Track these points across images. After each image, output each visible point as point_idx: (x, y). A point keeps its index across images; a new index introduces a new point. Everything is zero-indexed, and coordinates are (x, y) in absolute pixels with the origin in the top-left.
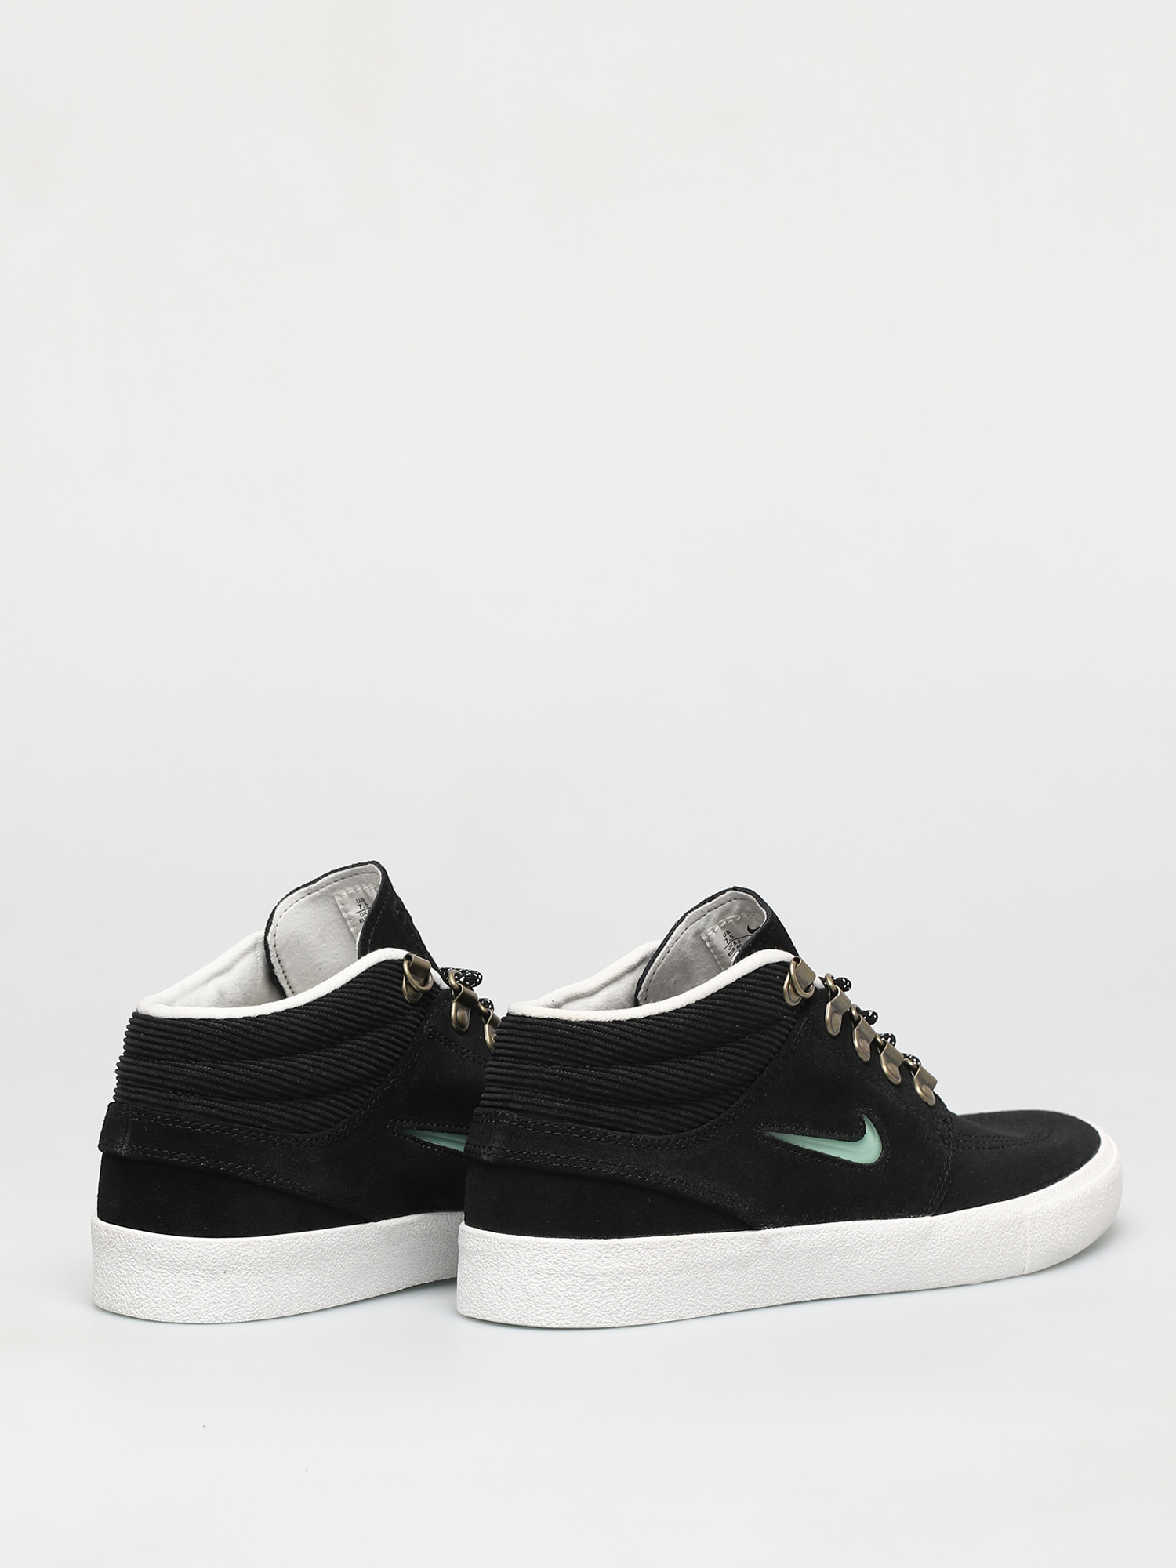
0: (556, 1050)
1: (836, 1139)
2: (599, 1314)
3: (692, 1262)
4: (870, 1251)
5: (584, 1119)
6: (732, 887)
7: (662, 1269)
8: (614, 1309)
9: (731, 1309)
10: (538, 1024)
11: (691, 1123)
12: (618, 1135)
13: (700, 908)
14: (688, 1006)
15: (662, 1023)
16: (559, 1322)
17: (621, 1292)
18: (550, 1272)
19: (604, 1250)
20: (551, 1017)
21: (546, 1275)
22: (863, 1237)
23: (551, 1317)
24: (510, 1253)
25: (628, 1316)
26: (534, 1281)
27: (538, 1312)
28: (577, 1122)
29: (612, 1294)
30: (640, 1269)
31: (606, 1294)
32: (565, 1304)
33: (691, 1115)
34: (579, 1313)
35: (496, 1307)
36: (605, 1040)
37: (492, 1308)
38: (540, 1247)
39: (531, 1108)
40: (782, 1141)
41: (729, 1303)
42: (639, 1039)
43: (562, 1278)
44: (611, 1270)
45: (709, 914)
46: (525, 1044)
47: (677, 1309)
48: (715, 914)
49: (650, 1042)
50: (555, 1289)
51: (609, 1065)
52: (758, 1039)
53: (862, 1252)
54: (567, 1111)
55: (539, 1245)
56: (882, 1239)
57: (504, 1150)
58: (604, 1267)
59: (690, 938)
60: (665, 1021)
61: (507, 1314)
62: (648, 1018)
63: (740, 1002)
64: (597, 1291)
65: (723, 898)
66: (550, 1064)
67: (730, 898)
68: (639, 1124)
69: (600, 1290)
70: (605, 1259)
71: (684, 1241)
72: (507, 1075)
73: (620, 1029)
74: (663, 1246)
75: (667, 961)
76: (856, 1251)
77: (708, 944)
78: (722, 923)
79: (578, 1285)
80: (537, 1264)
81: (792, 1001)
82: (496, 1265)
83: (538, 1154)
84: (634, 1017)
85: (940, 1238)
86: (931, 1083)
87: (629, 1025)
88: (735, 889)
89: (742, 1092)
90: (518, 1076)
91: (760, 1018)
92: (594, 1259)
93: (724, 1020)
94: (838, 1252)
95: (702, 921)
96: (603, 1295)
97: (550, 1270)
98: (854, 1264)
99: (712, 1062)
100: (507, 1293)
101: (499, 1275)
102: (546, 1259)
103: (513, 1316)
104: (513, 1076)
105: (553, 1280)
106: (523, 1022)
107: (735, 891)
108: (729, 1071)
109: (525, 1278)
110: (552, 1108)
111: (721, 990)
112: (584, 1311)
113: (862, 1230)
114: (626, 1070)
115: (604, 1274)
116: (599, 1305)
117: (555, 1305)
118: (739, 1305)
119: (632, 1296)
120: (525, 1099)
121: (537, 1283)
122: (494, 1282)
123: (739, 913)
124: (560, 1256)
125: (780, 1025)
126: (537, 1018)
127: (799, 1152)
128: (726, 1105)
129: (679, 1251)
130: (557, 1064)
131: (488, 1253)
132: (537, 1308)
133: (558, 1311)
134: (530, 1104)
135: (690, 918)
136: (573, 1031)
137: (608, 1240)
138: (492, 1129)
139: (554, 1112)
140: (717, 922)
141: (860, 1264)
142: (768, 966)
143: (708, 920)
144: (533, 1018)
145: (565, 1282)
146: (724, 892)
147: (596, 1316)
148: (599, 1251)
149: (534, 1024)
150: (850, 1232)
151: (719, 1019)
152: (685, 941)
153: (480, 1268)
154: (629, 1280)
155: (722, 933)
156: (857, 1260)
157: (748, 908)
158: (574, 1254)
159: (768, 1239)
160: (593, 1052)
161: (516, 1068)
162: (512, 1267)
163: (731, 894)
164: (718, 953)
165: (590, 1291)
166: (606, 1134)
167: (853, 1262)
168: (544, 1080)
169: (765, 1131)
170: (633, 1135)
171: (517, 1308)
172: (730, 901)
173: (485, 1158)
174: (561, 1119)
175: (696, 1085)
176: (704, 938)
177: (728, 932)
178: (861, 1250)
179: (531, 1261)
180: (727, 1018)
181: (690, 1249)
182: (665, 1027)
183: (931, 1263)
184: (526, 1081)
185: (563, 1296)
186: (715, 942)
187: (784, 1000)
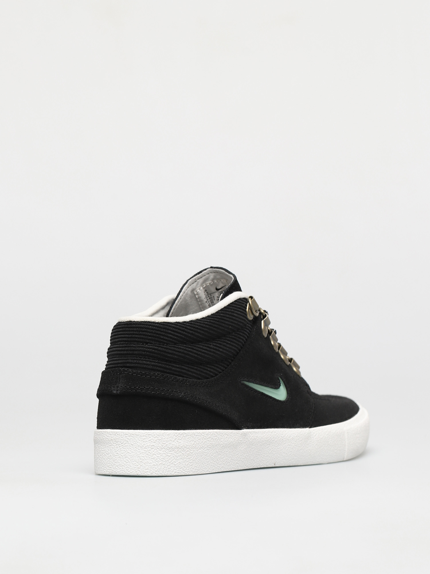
0: (150, 336)
1: (269, 387)
2: (175, 468)
3: (215, 444)
4: (285, 443)
5: (165, 370)
6: (210, 267)
7: (202, 446)
8: (182, 466)
9: (229, 469)
10: (139, 324)
11: (212, 374)
12: (181, 378)
13: (194, 278)
14: (208, 316)
15: (198, 324)
16: (157, 472)
17: (185, 457)
18: (152, 447)
19: (177, 435)
20: (146, 321)
21: (150, 449)
22: (283, 436)
23: (153, 470)
24: (131, 439)
25: (188, 469)
26: (144, 452)
27: (146, 468)
28: (161, 371)
29: (181, 458)
30: (194, 445)
31: (179, 458)
32: (160, 463)
33: (212, 370)
34: (166, 468)
35: (123, 467)
36: (173, 331)
37: (121, 467)
38: (146, 435)
39: (139, 365)
40: (249, 386)
41: (229, 466)
42: (189, 331)
43: (158, 450)
44: (181, 446)
45: (198, 280)
46: (133, 334)
47: (208, 467)
48: (201, 281)
49: (194, 333)
50: (154, 455)
51: (175, 344)
52: (238, 334)
53: (282, 444)
54: (157, 366)
55: (146, 434)
56: (290, 438)
57: (126, 387)
58: (178, 444)
59: (189, 293)
60: (199, 323)
61: (130, 470)
62: (191, 321)
63: (231, 315)
64: (175, 457)
65: (206, 273)
66: (147, 343)
67: (208, 272)
68: (190, 373)
69: (176, 456)
70: (178, 440)
71: (211, 432)
72: (124, 350)
73: (180, 326)
74: (203, 434)
75: (180, 303)
76: (280, 443)
77: (197, 296)
78: (204, 286)
79: (166, 453)
80: (145, 443)
81: (250, 317)
82: (122, 446)
83: (145, 388)
84: (185, 320)
85: (313, 439)
86: (298, 367)
87: (183, 324)
88: (211, 267)
89: (232, 361)
90: (130, 350)
91: (239, 323)
92: (173, 440)
93: (225, 323)
94: (272, 443)
95: (195, 284)
97: (152, 446)
98: (278, 450)
99: (220, 344)
100: (130, 459)
101: (124, 451)
102: (150, 441)
103: (133, 471)
104: (127, 350)
105: (153, 451)
106: (131, 324)
107: (211, 269)
108: (228, 349)
109: (139, 451)
110: (149, 365)
111: (222, 309)
112: (169, 467)
113: (282, 433)
114: (183, 346)
115: (178, 447)
116: (176, 463)
117: (155, 464)
118: (232, 468)
119: (190, 459)
120: (135, 361)
121: (145, 453)
122: (122, 454)
123: (213, 280)
124: (157, 438)
125: (247, 329)
126: (138, 322)
127: (256, 392)
128: (226, 366)
129: (210, 437)
130: (150, 343)
131: (118, 440)
132: (145, 466)
133: (156, 467)
134: (138, 363)
135: (190, 282)
136: (158, 327)
137: (179, 431)
138: (118, 378)
139: (151, 367)
140: (202, 285)
141: (281, 450)
142: (241, 299)
143: (197, 284)
144: (136, 322)
145: (160, 452)
146: (206, 269)
147: (174, 469)
149: (137, 324)
150: (277, 433)
151: (223, 323)
152: (187, 294)
153: (113, 448)
154: (189, 451)
155: (203, 291)
156: (280, 448)
157: (218, 277)
158: (164, 437)
159: (244, 434)
160: (168, 337)
161: (129, 347)
162: (131, 446)
163: (209, 270)
164: (201, 301)
165: (171, 457)
166: (176, 378)
167: (279, 449)
168: (144, 351)
169: (242, 380)
170: (188, 379)
171: (135, 466)
172: (208, 274)
173: (115, 392)
174: (154, 370)
175: (214, 355)
176: (195, 293)
177: (206, 290)
178: (282, 443)
179: (142, 442)
180: (227, 322)
181: (214, 437)
182: (200, 326)
183: (310, 451)
184: (135, 352)
185: (158, 459)
186: (200, 295)
187: (247, 315)
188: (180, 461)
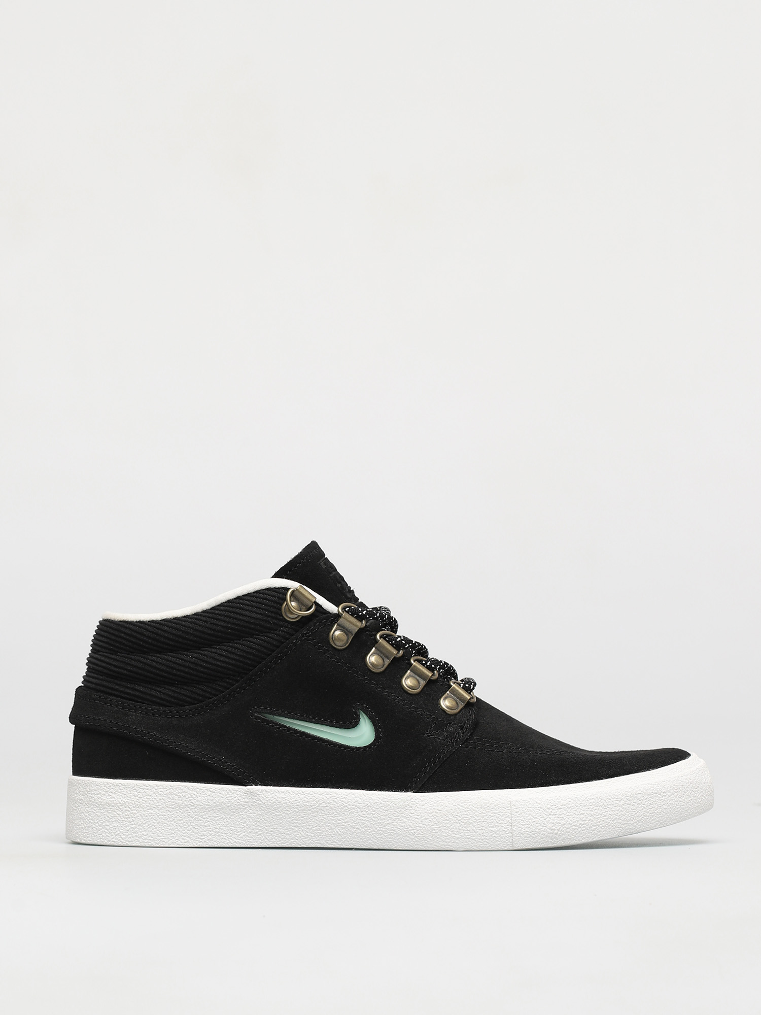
1: (326, 725)
3: (183, 803)
7: (156, 806)
8: (119, 832)
11: (190, 700)
17: (123, 819)
19: (110, 786)
25: (129, 837)
29: (117, 821)
30: (138, 803)
31: (113, 820)
32: (87, 825)
33: (190, 694)
34: (97, 833)
40: (273, 721)
43: (86, 806)
44: (116, 802)
47: (174, 837)
50: (82, 814)
58: (110, 799)
64: (107, 818)
68: (149, 697)
70: (111, 794)
71: (173, 786)
74: (156, 788)
79: (95, 812)
81: (290, 617)
84: (142, 619)
85: (418, 809)
92: (104, 793)
93: (219, 625)
96: (110, 820)
97: (80, 800)
102: (79, 792)
105: (81, 808)
111: (222, 603)
112: (100, 832)
114: (140, 657)
115: (111, 805)
116: (108, 828)
117: (82, 826)
119: (132, 823)
124: (86, 790)
127: (288, 731)
128: (221, 689)
142: (269, 589)
148: (107, 788)
154: (129, 811)
158: (90, 788)
159: (251, 792)
169: (257, 712)
180: (223, 624)
187: (283, 616)
188: (115, 825)
